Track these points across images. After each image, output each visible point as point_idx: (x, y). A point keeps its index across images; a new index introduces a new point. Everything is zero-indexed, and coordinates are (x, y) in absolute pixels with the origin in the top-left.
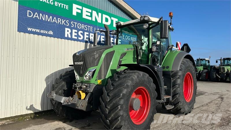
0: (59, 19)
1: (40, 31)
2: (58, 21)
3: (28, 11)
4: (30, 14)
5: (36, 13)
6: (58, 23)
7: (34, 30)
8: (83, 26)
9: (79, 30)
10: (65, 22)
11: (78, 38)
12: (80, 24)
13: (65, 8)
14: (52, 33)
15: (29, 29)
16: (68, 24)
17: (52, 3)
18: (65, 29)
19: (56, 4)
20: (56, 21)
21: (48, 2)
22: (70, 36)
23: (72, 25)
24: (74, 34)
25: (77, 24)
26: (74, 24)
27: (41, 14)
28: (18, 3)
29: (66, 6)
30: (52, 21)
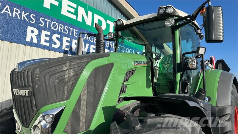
0: (15, 9)
2: (14, 12)
6: (14, 16)
8: (61, 27)
9: (53, 32)
10: (28, 17)
11: (50, 45)
12: (57, 24)
16: (33, 21)
18: (27, 28)
20: (9, 12)
22: (35, 41)
23: (42, 24)
24: (43, 38)
25: (50, 23)
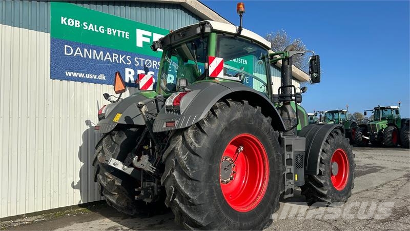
0: (114, 54)
1: (85, 75)
2: (114, 58)
3: (66, 46)
4: (68, 51)
5: (78, 48)
6: (114, 61)
7: (75, 75)
8: (155, 63)
10: (125, 59)
12: (150, 61)
13: (123, 36)
14: (104, 78)
15: (68, 74)
16: (129, 62)
17: (103, 30)
18: (125, 70)
19: (109, 31)
20: (110, 58)
21: (96, 30)
22: (133, 81)
23: (137, 63)
25: (144, 61)
27: (85, 50)
28: (49, 34)
29: (125, 34)
30: (104, 59)
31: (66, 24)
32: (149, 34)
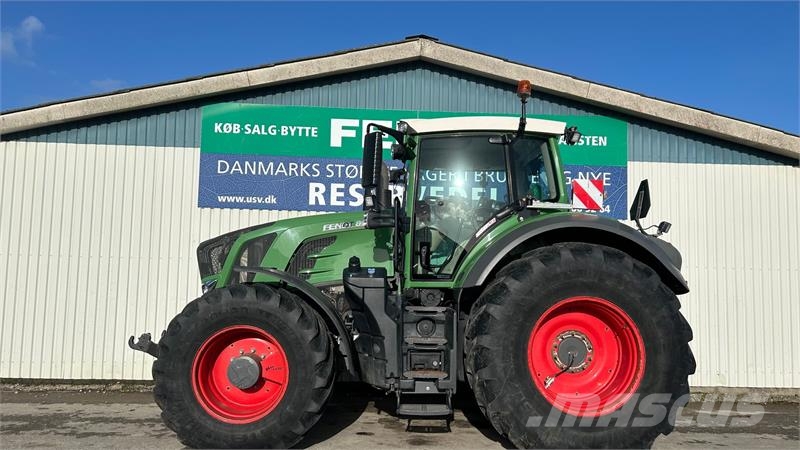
0: (291, 164)
1: (245, 199)
2: (291, 169)
3: (219, 162)
4: (223, 167)
5: (237, 162)
6: (290, 174)
7: (231, 199)
9: (349, 182)
10: (309, 169)
11: (347, 203)
12: (355, 167)
13: (307, 135)
14: (274, 201)
15: (221, 199)
16: (316, 173)
17: (275, 131)
18: (308, 186)
19: (284, 130)
20: (284, 171)
21: (263, 133)
22: (322, 202)
23: (331, 174)
24: (334, 194)
25: (343, 169)
26: (336, 170)
27: (247, 163)
28: (199, 149)
29: (310, 131)
30: (275, 172)
31: (220, 131)
32: (355, 123)
